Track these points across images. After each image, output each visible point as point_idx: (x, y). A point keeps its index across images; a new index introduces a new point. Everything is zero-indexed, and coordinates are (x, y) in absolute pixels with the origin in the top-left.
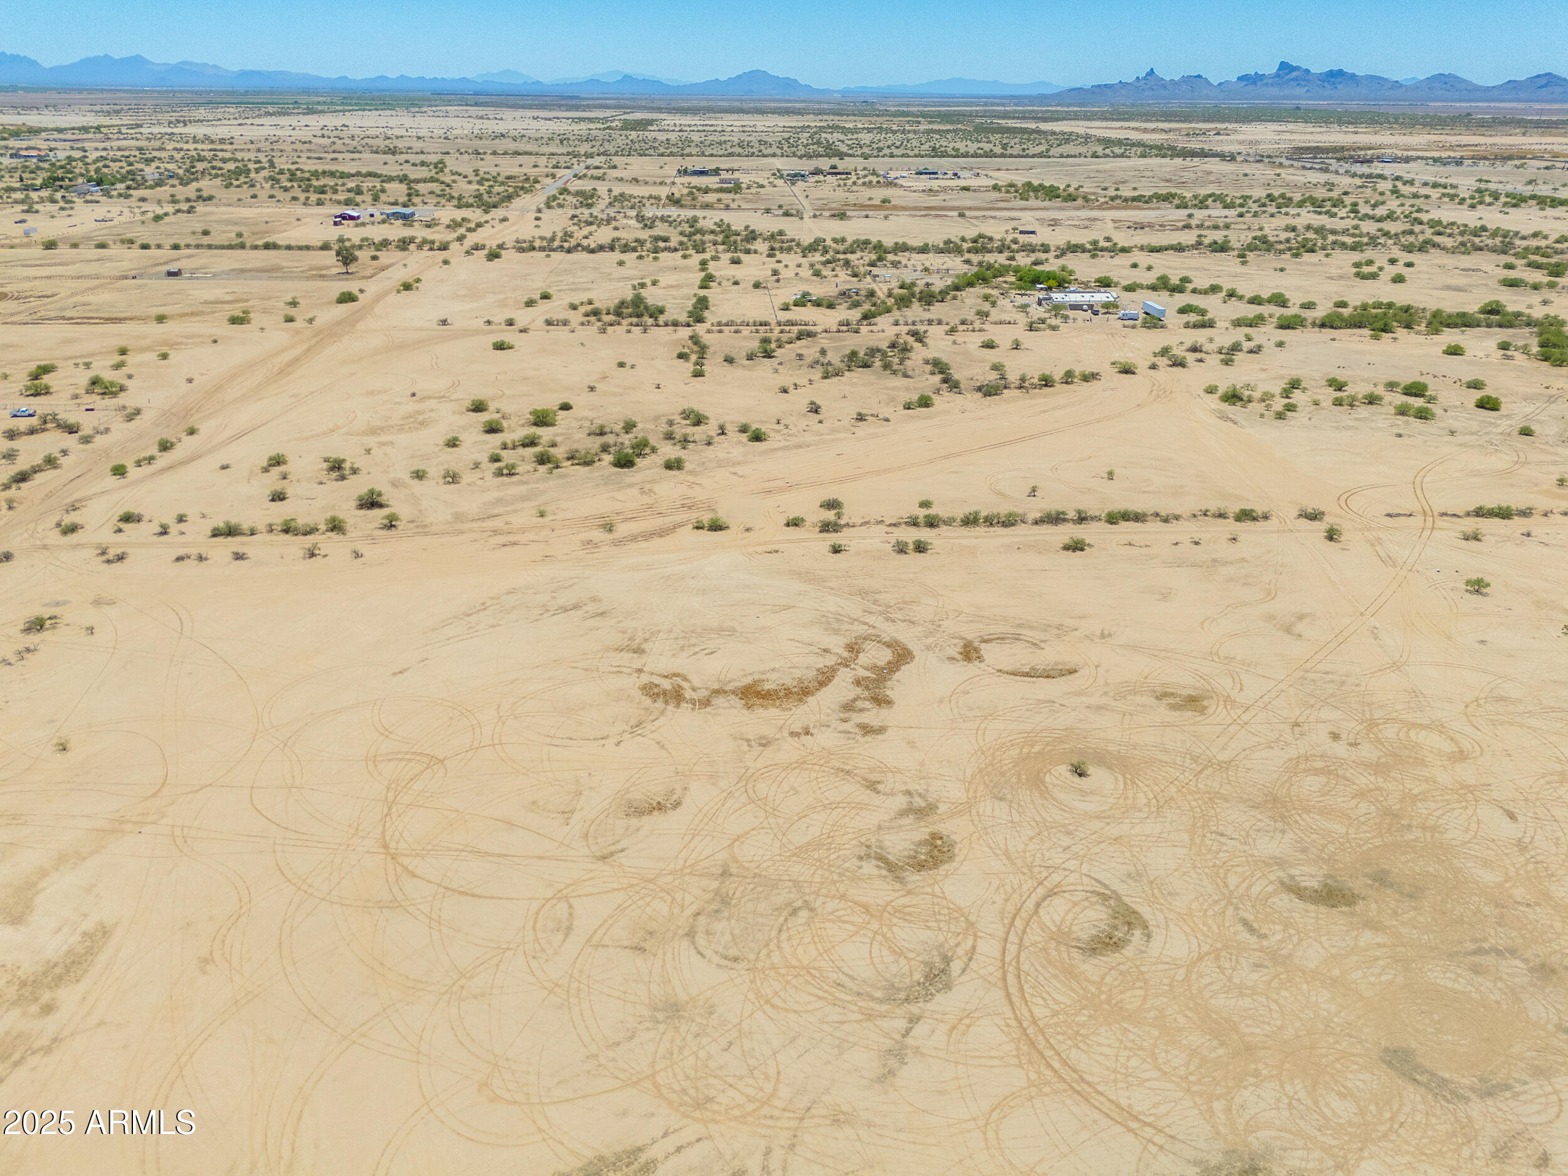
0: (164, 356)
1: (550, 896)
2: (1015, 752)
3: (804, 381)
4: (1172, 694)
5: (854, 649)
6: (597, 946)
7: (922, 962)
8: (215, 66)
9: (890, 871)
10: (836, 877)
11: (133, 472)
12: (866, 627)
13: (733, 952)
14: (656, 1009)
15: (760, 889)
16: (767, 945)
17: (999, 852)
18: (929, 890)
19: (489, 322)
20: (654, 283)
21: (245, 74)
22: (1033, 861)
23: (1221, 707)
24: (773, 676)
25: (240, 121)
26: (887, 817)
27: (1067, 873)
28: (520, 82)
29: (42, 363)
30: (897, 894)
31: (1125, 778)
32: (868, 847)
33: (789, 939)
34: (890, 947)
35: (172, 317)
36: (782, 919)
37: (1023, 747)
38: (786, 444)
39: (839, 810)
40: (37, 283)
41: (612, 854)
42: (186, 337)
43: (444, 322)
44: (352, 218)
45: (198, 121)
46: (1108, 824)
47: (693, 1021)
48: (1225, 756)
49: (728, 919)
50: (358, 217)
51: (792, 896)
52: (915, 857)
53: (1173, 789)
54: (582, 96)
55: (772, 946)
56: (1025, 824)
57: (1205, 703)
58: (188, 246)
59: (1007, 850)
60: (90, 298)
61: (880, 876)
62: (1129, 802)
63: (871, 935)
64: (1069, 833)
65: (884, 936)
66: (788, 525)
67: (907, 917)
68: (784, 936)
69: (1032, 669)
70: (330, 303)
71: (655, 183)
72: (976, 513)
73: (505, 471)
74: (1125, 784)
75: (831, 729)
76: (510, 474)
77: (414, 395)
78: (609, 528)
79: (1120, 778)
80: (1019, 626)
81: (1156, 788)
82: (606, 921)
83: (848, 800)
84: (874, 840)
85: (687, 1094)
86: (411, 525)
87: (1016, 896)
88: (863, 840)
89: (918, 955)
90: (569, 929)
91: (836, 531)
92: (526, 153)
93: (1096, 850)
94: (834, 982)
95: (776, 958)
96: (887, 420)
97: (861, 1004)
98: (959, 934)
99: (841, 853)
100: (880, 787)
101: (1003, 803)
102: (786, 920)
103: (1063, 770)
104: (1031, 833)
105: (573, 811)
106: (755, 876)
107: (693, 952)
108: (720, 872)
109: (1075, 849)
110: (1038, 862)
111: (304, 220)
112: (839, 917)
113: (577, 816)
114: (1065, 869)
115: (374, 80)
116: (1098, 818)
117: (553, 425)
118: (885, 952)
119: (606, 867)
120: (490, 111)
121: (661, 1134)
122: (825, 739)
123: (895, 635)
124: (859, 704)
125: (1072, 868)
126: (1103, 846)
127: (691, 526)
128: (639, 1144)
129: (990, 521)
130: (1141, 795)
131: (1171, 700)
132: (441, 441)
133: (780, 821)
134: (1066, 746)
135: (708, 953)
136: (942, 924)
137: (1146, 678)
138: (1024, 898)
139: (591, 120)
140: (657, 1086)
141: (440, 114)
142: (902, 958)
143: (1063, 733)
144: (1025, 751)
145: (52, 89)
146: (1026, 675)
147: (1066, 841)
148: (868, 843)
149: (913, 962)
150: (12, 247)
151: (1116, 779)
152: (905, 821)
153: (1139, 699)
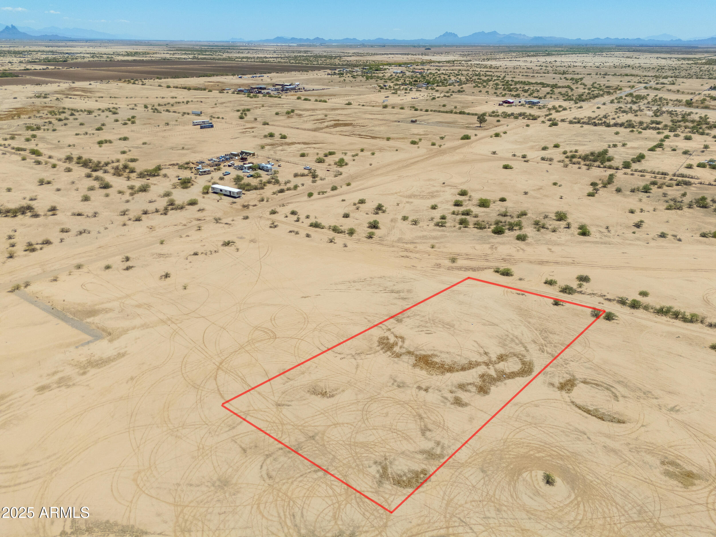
0: (373, 154)
1: (243, 411)
2: (523, 451)
3: (651, 209)
4: (677, 465)
5: (501, 358)
6: (234, 440)
7: (340, 529)
8: (524, 35)
9: (381, 476)
10: (354, 465)
11: (315, 196)
12: (523, 349)
13: (273, 474)
14: (219, 480)
15: (317, 452)
16: (288, 479)
17: (446, 498)
18: (387, 496)
19: (514, 155)
20: (624, 145)
21: (536, 38)
22: (459, 513)
23: (708, 489)
24: (443, 356)
25: (510, 59)
26: (412, 449)
27: (469, 531)
28: (669, 40)
29: (331, 151)
30: (370, 490)
31: (576, 498)
32: (386, 459)
33: (300, 482)
34: (336, 513)
35: (393, 139)
36: (309, 471)
37: (532, 450)
38: (601, 240)
39: (396, 434)
40: (367, 120)
41: (283, 405)
42: (390, 147)
43: (494, 153)
44: (509, 102)
45: (494, 59)
46: (530, 519)
47: (225, 493)
48: (667, 521)
49: (289, 458)
50: (512, 103)
51: (326, 463)
52: (401, 476)
53: (601, 522)
54: (699, 46)
55: (290, 481)
56: (479, 491)
57: (696, 482)
58: (431, 111)
59: (452, 500)
60: (377, 129)
61: (374, 477)
62: (560, 514)
63: (334, 501)
64: (498, 510)
65: (339, 506)
66: (546, 283)
67: (361, 504)
68: (301, 479)
69: (596, 410)
70: (458, 139)
71: (688, 93)
72: (671, 308)
73: (440, 224)
74: (571, 502)
75: (440, 393)
76: (442, 226)
77: (444, 183)
78: (453, 260)
79: (573, 496)
80: (619, 382)
81: (589, 515)
82: (248, 432)
83: (405, 432)
84: (392, 457)
85: (186, 523)
86: (379, 239)
87: (426, 526)
88: (387, 454)
89: (343, 525)
90: (234, 428)
91: (569, 293)
92: (632, 75)
93: (503, 529)
94: (293, 513)
95: (284, 488)
96: (680, 240)
97: (291, 531)
98: (374, 527)
99: (370, 455)
100: (428, 433)
101: (481, 475)
102: (310, 472)
103: (540, 475)
104: (476, 498)
105: (292, 380)
106: (324, 445)
107: (260, 464)
108: (311, 435)
109: (491, 521)
110: (461, 516)
111: (489, 103)
112: (332, 484)
113: (291, 382)
114: (471, 529)
115: (592, 40)
116: (528, 512)
117: (488, 207)
118: (331, 514)
119: (275, 410)
120: (636, 54)
121: (159, 532)
122: (432, 397)
123: (534, 359)
124: (470, 387)
125: (475, 530)
126: (509, 529)
127: (493, 270)
128: (148, 531)
129: (676, 315)
130: (573, 514)
131: (671, 469)
132: (430, 206)
133: (363, 425)
134: (561, 462)
135: (265, 468)
136: (372, 517)
137: (671, 447)
138: (429, 529)
139: (689, 59)
140: (182, 511)
141: (609, 55)
142: (334, 521)
143: (568, 454)
144: (532, 453)
145: (454, 46)
146: (588, 412)
147: (492, 513)
148: (388, 457)
149: (336, 527)
150: (373, 106)
151: (569, 497)
152: (420, 457)
153: (648, 458)
